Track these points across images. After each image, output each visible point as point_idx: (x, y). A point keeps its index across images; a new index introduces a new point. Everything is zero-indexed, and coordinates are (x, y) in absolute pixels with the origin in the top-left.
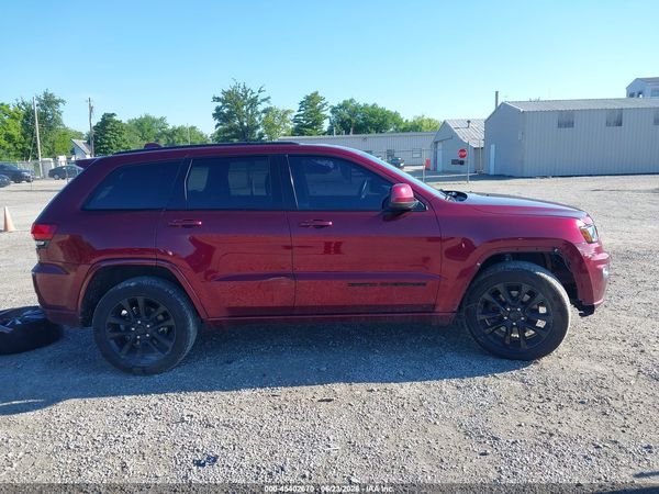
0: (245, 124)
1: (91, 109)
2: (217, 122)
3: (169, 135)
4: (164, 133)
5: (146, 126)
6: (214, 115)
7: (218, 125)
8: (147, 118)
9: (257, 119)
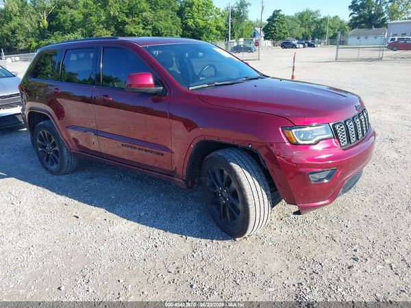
0: (373, 12)
1: (263, 7)
2: (351, 11)
3: (318, 23)
4: (315, 22)
5: (305, 18)
6: (350, 7)
7: (352, 14)
8: (307, 11)
9: (384, 7)
